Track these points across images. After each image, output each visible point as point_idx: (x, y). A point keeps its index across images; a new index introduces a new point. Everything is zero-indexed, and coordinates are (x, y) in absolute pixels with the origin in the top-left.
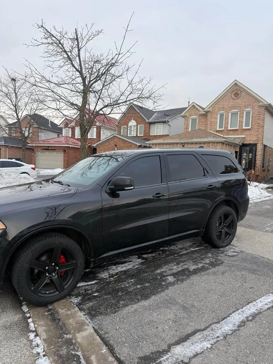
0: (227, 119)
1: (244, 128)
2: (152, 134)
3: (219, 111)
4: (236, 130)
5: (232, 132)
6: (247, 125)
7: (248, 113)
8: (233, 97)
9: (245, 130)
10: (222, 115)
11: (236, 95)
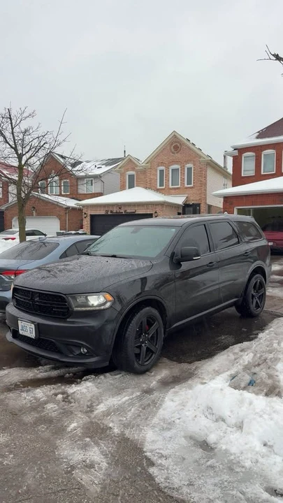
0: (167, 176)
1: (186, 186)
2: (80, 191)
3: (159, 166)
4: (178, 188)
5: (173, 191)
6: (189, 183)
7: (189, 169)
8: (173, 150)
9: (187, 188)
10: (162, 172)
11: (176, 148)
